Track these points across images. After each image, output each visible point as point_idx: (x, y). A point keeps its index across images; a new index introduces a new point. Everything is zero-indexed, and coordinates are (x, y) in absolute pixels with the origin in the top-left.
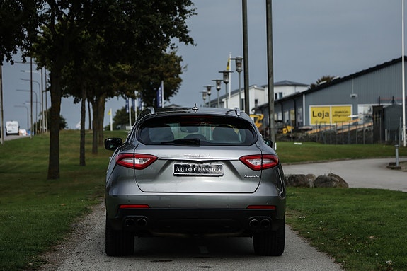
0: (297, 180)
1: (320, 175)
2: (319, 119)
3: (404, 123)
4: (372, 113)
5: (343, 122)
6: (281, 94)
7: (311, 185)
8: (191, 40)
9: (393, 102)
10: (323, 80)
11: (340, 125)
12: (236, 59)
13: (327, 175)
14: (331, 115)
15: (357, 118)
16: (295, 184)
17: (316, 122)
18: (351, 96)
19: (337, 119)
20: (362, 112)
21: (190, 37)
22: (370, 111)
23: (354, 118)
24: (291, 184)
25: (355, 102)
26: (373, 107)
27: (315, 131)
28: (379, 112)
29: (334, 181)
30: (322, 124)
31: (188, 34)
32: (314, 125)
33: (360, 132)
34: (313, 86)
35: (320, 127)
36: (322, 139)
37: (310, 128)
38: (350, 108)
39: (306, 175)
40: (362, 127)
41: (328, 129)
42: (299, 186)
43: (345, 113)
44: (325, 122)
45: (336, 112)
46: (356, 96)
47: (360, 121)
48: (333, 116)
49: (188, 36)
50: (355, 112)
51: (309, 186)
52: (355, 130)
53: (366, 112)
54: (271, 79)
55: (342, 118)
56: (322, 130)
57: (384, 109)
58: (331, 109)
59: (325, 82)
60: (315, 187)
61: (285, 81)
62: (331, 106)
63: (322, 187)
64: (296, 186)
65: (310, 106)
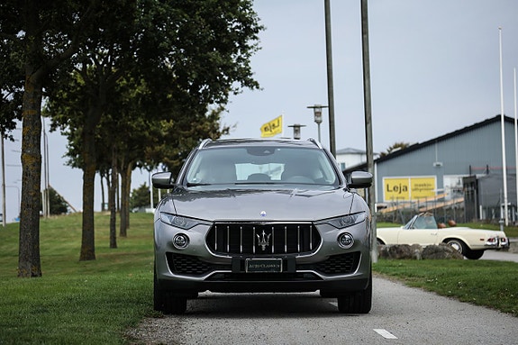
0: (401, 251)
1: (428, 244)
2: (396, 194)
3: (506, 196)
4: (461, 186)
5: (426, 197)
6: (343, 165)
7: (418, 256)
8: (256, 84)
9: (488, 172)
10: (395, 147)
11: (422, 201)
12: (314, 108)
13: (437, 244)
14: (409, 189)
15: (442, 192)
16: (398, 256)
17: (392, 198)
18: (435, 165)
19: (418, 193)
20: (449, 185)
21: (255, 80)
22: (459, 183)
23: (439, 193)
24: (394, 257)
25: (440, 172)
26: (464, 178)
27: (391, 209)
28: (472, 184)
29: (447, 251)
30: (400, 200)
31: (253, 77)
32: (390, 201)
33: (447, 210)
34: (383, 154)
35: (396, 204)
36: (401, 219)
37: (384, 205)
38: (433, 180)
39: (411, 245)
40: (449, 203)
41: (407, 206)
42: (403, 258)
43: (426, 187)
44: (403, 198)
45: (416, 185)
46: (441, 164)
47: (447, 197)
48: (413, 190)
49: (252, 79)
50: (440, 184)
51: (415, 258)
52: (442, 208)
53: (454, 185)
54: (368, 126)
55: (423, 193)
56: (400, 207)
57: (477, 180)
58: (410, 181)
59: (399, 149)
60: (423, 259)
61: (348, 149)
62: (409, 177)
63: (432, 259)
64: (400, 259)
65: (384, 178)
